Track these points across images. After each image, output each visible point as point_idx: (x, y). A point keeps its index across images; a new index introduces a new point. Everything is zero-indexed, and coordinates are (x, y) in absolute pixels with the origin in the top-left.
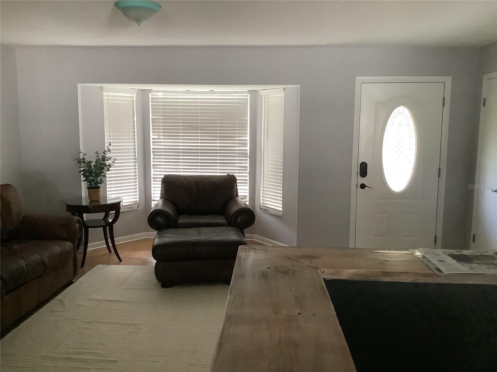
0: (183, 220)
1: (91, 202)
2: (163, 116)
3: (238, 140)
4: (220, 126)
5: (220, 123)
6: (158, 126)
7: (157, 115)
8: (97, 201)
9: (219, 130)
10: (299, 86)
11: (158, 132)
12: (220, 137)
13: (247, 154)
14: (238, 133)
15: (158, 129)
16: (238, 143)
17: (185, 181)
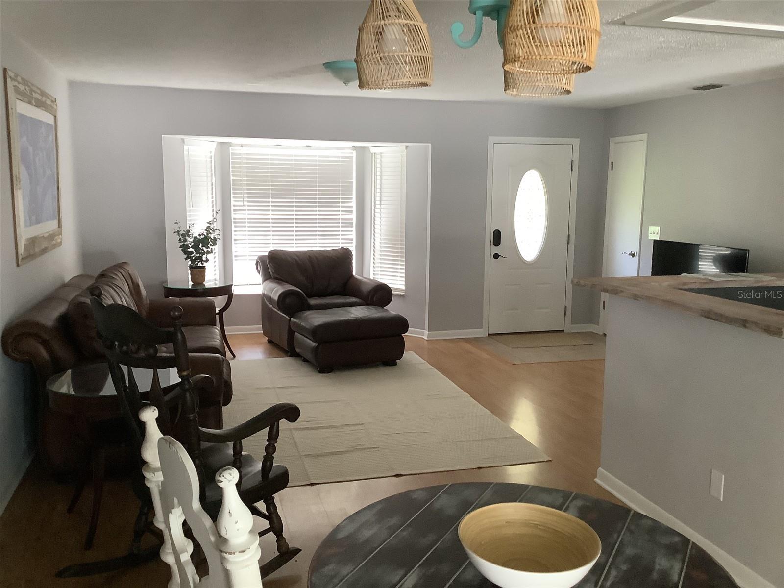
1: (195, 284)
2: (247, 176)
3: (342, 207)
4: (319, 190)
5: (319, 186)
6: (241, 189)
7: (240, 176)
8: (202, 284)
9: (319, 195)
10: (430, 144)
11: (241, 197)
12: (320, 203)
13: (352, 223)
14: (342, 199)
15: (241, 193)
16: (342, 211)
17: (296, 258)
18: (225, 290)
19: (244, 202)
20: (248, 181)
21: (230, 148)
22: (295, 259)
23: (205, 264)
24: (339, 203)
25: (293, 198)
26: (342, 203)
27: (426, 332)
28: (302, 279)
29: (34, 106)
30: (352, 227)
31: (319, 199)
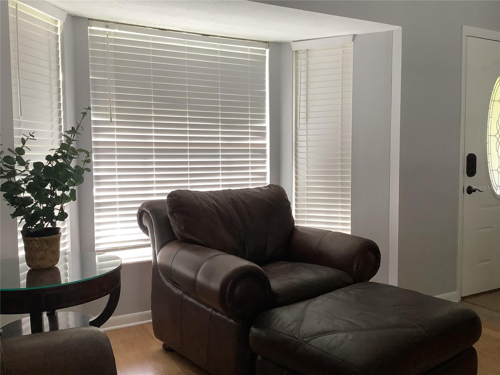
2: (116, 76)
3: (252, 128)
4: (222, 103)
5: (222, 97)
6: (105, 96)
7: (104, 75)
9: (223, 109)
11: (105, 109)
12: (223, 121)
13: (265, 151)
14: (252, 116)
15: (105, 103)
16: (252, 134)
19: (111, 116)
20: (117, 83)
24: (247, 122)
25: (185, 113)
26: (252, 122)
30: (265, 156)
31: (223, 115)
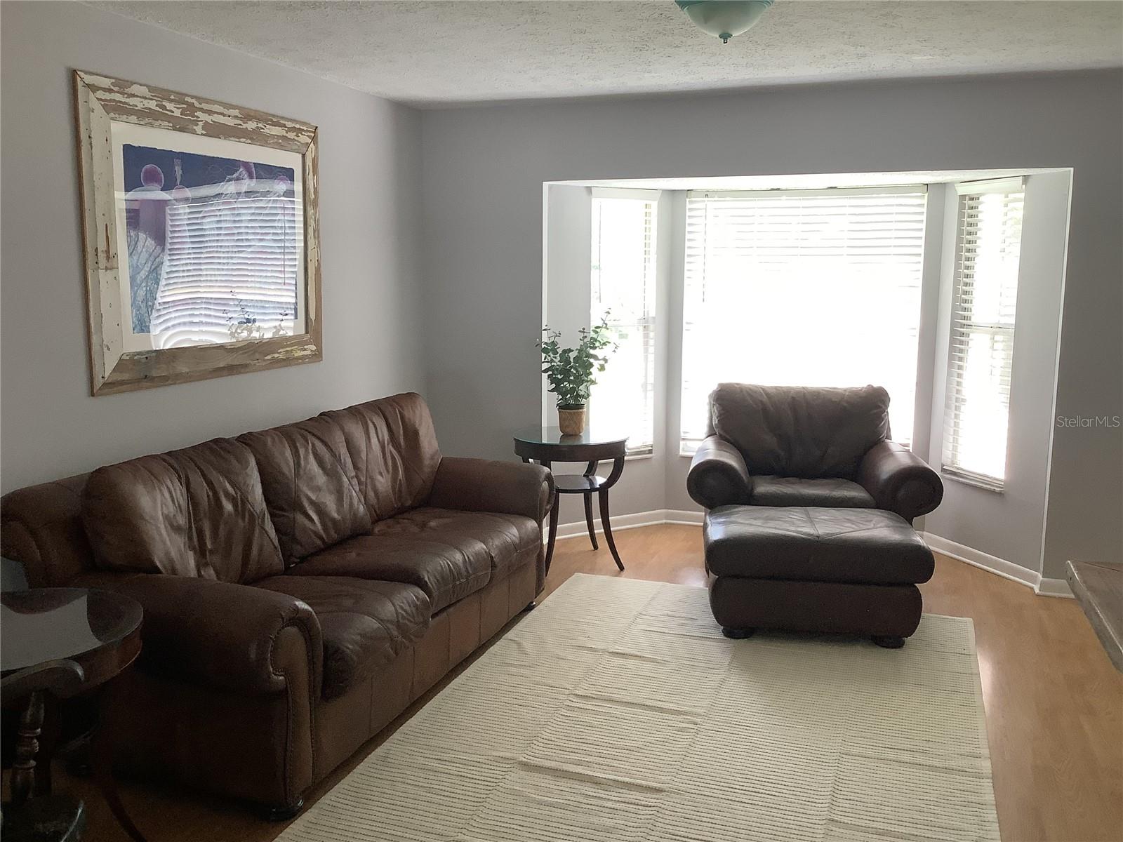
0: (764, 487)
1: (566, 436)
8: (576, 435)
10: (1072, 169)
17: (765, 399)
18: (614, 451)
21: (688, 200)
22: (761, 401)
23: (583, 401)
27: (1040, 576)
28: (770, 440)
29: (202, 134)
